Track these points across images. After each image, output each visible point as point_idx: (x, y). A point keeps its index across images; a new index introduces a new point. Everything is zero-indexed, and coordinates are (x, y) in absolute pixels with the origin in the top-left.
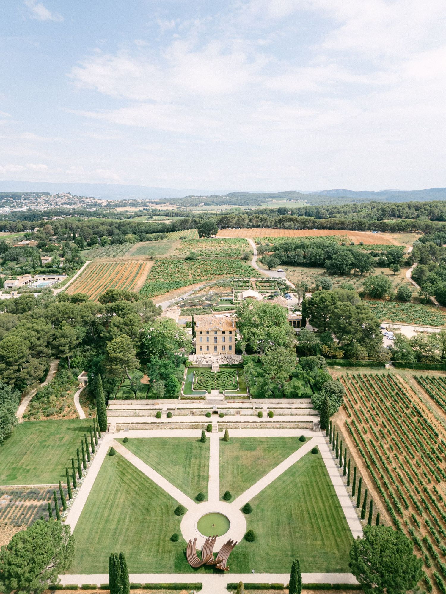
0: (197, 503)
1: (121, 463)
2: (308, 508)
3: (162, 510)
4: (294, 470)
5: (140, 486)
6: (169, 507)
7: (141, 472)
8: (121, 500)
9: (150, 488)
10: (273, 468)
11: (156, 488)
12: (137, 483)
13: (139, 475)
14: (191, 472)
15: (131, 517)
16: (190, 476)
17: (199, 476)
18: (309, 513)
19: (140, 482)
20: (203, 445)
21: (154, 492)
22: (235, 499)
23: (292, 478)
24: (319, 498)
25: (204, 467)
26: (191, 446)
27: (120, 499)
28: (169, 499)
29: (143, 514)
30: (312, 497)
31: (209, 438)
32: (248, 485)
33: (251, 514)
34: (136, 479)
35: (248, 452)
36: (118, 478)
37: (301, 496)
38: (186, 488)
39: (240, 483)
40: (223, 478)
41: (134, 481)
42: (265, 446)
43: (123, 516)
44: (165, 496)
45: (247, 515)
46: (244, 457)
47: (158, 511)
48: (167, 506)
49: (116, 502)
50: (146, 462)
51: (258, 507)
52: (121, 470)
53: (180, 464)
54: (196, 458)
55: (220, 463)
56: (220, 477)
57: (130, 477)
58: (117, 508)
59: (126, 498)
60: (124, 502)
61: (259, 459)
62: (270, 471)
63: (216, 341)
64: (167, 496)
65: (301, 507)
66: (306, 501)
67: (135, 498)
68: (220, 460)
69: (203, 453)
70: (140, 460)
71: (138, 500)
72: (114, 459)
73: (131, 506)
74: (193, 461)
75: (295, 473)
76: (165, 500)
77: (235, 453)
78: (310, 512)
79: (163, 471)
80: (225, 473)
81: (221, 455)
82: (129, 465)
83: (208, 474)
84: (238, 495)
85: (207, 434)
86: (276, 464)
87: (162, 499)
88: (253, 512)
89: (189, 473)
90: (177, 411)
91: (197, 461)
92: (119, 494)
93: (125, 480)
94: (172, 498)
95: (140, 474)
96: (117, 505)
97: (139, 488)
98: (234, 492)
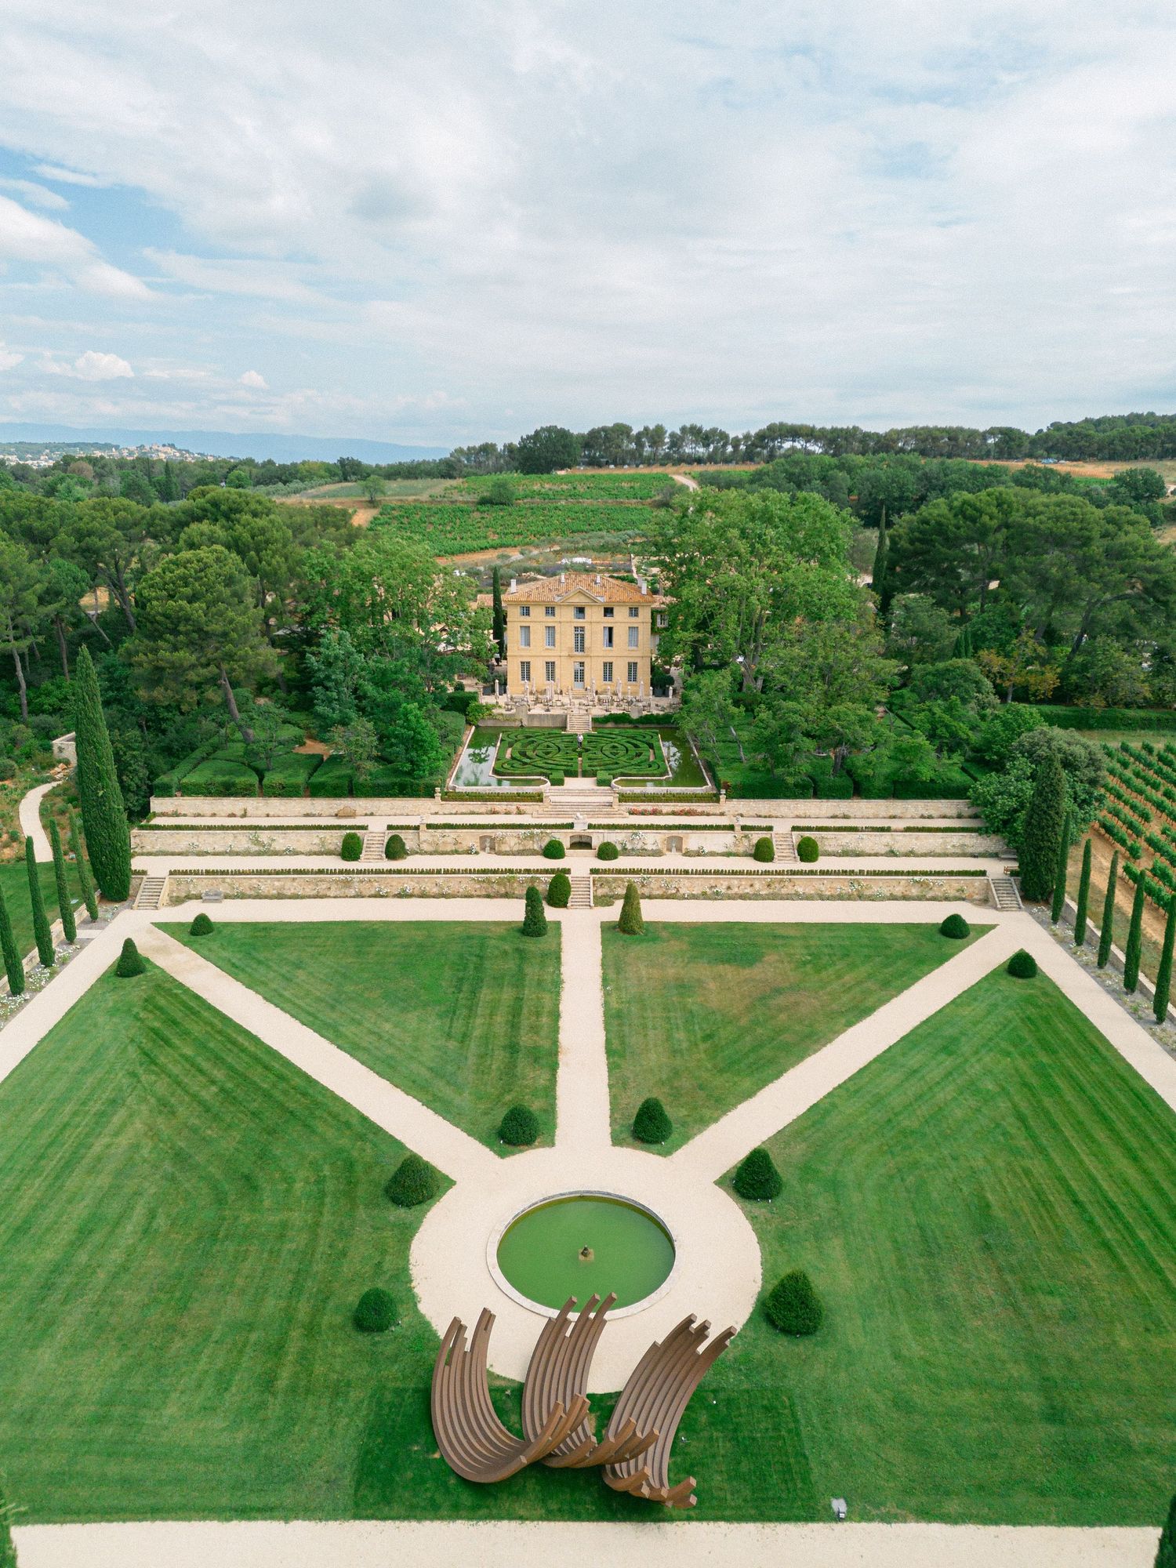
0: (502, 1155)
1: (162, 1002)
2: (1062, 1180)
3: (320, 1181)
4: (949, 1031)
5: (229, 1085)
6: (359, 1168)
7: (247, 1033)
8: (124, 1141)
9: (276, 1093)
10: (850, 1024)
11: (304, 1094)
12: (219, 1074)
13: (234, 1043)
14: (477, 1033)
15: (152, 1215)
16: (473, 1046)
17: (513, 1048)
18: (1076, 1202)
19: (231, 1068)
20: (531, 945)
21: (292, 1106)
22: (686, 1138)
23: (949, 1062)
24: (1101, 1135)
25: (538, 1014)
26: (482, 946)
27: (117, 1134)
28: (361, 1137)
29: (220, 1200)
30: (1068, 1132)
31: (558, 923)
32: (747, 1084)
33: (779, 1201)
34: (218, 1060)
35: (728, 971)
36: (132, 1052)
37: (1013, 1131)
38: (447, 1092)
39: (705, 1075)
40: (622, 1056)
41: (206, 1065)
42: (800, 953)
43: (113, 1208)
44: (348, 1125)
45: (760, 1208)
46: (712, 985)
47: (298, 1186)
48: (350, 1165)
49: (97, 1148)
50: (274, 998)
51: (807, 1171)
52: (156, 1024)
53: (426, 1005)
54: (501, 986)
55: (606, 1004)
56: (610, 1051)
57: (188, 1051)
58: (91, 1171)
59: (152, 1132)
60: (136, 1147)
61: (778, 991)
62: (837, 1033)
63: (580, 643)
64: (354, 1121)
65: (1027, 1173)
66: (1042, 1150)
67: (195, 1130)
68: (607, 994)
69: (532, 971)
70: (251, 992)
71: (208, 1142)
72: (135, 989)
73: (167, 1166)
74: (486, 994)
75: (954, 1040)
76: (344, 1142)
77: (671, 972)
78: (1082, 1198)
79: (349, 1030)
80: (634, 1040)
81: (612, 975)
82: (196, 1006)
83: (555, 1042)
84: (704, 1122)
85: (550, 913)
86: (861, 1011)
87: (330, 1134)
88: (784, 1193)
89: (465, 1037)
90: (425, 835)
91: (507, 995)
92: (122, 1113)
93: (162, 1059)
94: (378, 1130)
95: (240, 1039)
96: (99, 1159)
97: (222, 1090)
98: (683, 1112)
